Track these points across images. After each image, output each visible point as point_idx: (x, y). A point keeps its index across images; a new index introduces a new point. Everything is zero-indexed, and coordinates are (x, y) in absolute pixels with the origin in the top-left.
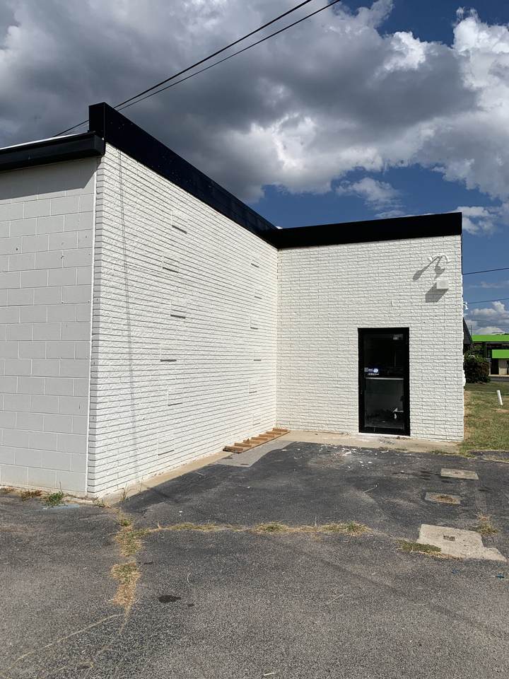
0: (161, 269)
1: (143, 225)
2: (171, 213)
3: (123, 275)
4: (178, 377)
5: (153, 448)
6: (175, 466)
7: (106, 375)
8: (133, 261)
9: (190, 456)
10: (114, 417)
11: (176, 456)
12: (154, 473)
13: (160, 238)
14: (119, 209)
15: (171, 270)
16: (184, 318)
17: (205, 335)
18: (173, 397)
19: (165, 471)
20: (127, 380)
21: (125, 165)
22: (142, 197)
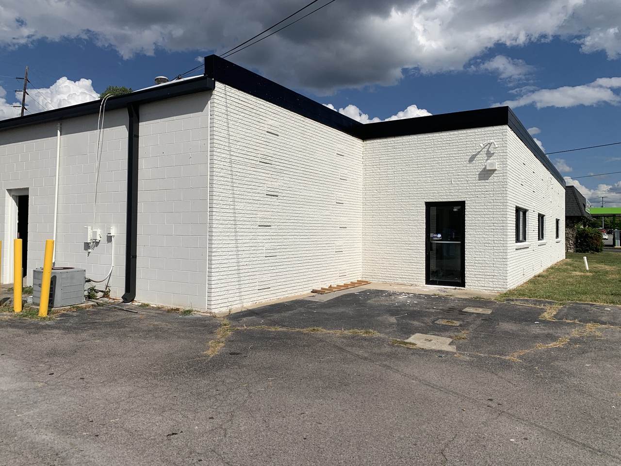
0: (258, 163)
1: (244, 133)
2: (266, 123)
3: (229, 168)
4: (273, 237)
5: (253, 285)
6: (272, 299)
7: (218, 234)
8: (237, 158)
9: (284, 293)
10: (225, 261)
11: (272, 292)
12: (256, 302)
13: (258, 141)
14: (225, 124)
15: (266, 163)
16: (277, 196)
17: (295, 208)
18: (269, 251)
19: (264, 301)
20: (233, 238)
21: (230, 94)
22: (242, 114)
